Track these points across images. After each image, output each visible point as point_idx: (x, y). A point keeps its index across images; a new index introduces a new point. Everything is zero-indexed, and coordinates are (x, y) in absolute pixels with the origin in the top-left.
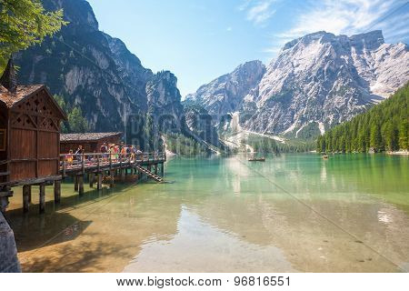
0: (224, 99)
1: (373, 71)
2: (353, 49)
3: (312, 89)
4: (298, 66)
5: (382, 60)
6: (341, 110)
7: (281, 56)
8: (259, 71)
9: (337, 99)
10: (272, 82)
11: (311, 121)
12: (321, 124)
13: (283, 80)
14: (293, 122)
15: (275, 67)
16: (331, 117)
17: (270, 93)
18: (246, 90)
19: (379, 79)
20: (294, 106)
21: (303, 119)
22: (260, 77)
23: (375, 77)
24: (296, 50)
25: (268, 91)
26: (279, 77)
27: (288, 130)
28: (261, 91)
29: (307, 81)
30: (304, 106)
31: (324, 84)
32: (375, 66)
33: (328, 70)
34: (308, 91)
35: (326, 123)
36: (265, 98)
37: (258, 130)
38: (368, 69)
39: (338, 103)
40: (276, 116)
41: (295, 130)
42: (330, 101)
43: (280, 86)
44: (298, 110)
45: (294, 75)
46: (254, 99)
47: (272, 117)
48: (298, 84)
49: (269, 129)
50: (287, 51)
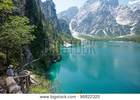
1: (116, 13)
2: (109, 5)
4: (92, 9)
5: (118, 10)
6: (110, 26)
7: (85, 5)
9: (109, 22)
10: (82, 14)
11: (100, 30)
12: (104, 31)
13: (87, 14)
14: (93, 30)
15: (83, 9)
16: (107, 28)
17: (82, 19)
18: (72, 17)
20: (93, 24)
21: (97, 29)
22: (77, 13)
23: (116, 16)
25: (81, 18)
26: (85, 13)
27: (91, 33)
28: (78, 18)
29: (97, 15)
30: (97, 24)
31: (104, 16)
34: (98, 18)
35: (106, 30)
36: (80, 21)
39: (109, 23)
40: (87, 27)
41: (95, 32)
42: (106, 22)
43: (86, 16)
44: (95, 25)
45: (91, 12)
46: (76, 20)
47: (85, 27)
48: (94, 16)
49: (84, 32)
50: (87, 4)
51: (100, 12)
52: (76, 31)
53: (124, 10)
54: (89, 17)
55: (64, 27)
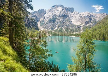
0: (35, 18)
3: (61, 19)
4: (56, 12)
5: (74, 15)
6: (68, 25)
8: (45, 12)
9: (67, 22)
11: (61, 27)
12: (63, 28)
13: (52, 15)
14: (56, 27)
15: (49, 12)
16: (66, 27)
17: (48, 19)
21: (59, 27)
22: (45, 14)
23: (72, 18)
24: (55, 8)
26: (50, 14)
27: (55, 29)
28: (46, 18)
29: (59, 16)
30: (59, 23)
31: (64, 18)
32: (72, 16)
33: (65, 15)
37: (46, 29)
40: (52, 25)
42: (65, 23)
43: (51, 17)
44: (57, 24)
45: (55, 15)
48: (57, 17)
49: (50, 28)
50: (52, 8)
51: (61, 15)
52: (43, 27)
53: (77, 15)
54: (53, 18)
55: (34, 24)
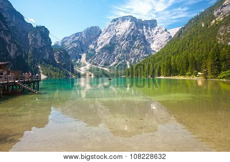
0: (77, 46)
1: (152, 38)
2: (144, 27)
3: (124, 45)
4: (118, 32)
5: (156, 34)
6: (137, 56)
7: (110, 26)
8: (98, 32)
9: (136, 50)
10: (104, 39)
11: (123, 61)
12: (128, 62)
13: (110, 38)
14: (114, 61)
15: (106, 31)
16: (133, 59)
17: (103, 45)
18: (90, 42)
19: (155, 43)
20: (115, 53)
21: (119, 60)
22: (98, 36)
23: (153, 42)
24: (118, 23)
25: (102, 43)
26: (108, 37)
27: (111, 65)
28: (99, 43)
29: (122, 40)
30: (120, 53)
31: (130, 43)
32: (153, 36)
33: (133, 35)
34: (122, 45)
35: (130, 62)
36: (100, 47)
37: (96, 65)
38: (150, 37)
39: (136, 53)
40: (106, 57)
41: (115, 65)
42: (133, 51)
43: (108, 42)
44: (117, 54)
45: (116, 36)
46: (95, 47)
47: (104, 58)
48: (118, 41)
49: (102, 64)
50: (113, 23)
51: (126, 37)
52: (90, 62)
54: (110, 43)
